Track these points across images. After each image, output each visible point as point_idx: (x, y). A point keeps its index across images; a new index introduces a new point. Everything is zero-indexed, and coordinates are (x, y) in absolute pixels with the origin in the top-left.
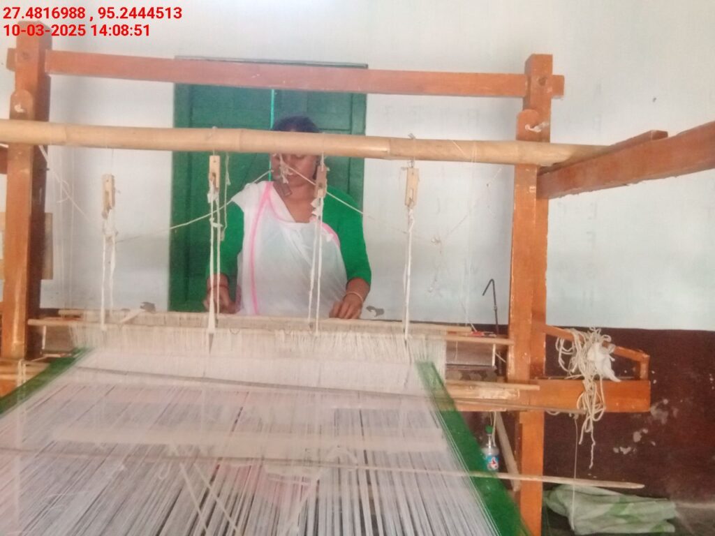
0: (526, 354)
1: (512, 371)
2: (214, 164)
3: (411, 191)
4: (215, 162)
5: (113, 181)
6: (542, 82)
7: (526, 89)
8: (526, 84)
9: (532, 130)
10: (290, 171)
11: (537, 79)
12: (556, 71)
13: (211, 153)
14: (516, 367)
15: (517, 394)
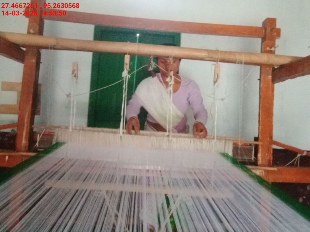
0: (266, 154)
1: (260, 162)
2: (127, 59)
3: (217, 75)
4: (127, 58)
5: (77, 65)
6: (272, 30)
7: (264, 33)
8: (264, 31)
9: (271, 49)
10: (155, 65)
11: (269, 29)
12: (278, 26)
13: (126, 54)
14: (262, 160)
15: (262, 173)
